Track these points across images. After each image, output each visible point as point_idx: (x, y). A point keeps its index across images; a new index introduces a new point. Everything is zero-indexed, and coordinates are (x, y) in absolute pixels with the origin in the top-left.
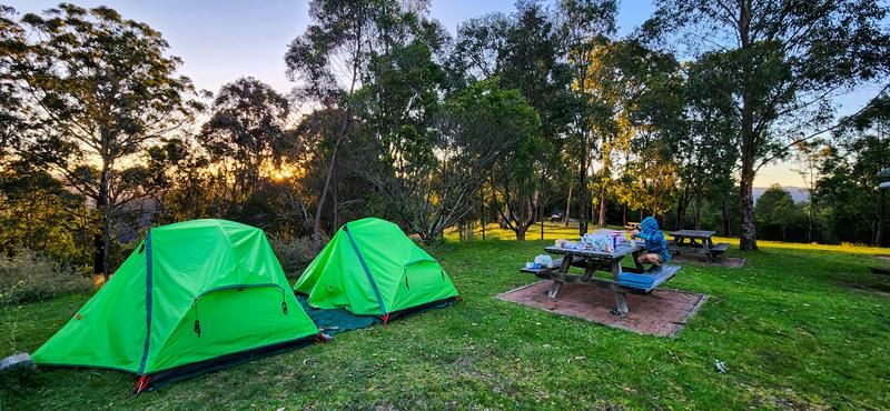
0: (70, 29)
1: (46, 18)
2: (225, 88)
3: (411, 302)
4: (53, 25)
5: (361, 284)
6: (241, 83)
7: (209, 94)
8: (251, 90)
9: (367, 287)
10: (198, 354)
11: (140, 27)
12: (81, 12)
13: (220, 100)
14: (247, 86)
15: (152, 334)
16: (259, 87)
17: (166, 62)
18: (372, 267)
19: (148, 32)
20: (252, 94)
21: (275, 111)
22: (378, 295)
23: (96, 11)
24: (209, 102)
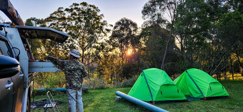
0: (75, 11)
1: (70, 8)
2: (117, 23)
3: (213, 95)
4: (71, 10)
5: (195, 89)
6: (121, 20)
7: (112, 26)
8: (125, 22)
9: (197, 90)
10: (162, 99)
11: (92, 6)
12: (78, 5)
13: (115, 27)
14: (123, 21)
15: (152, 93)
16: (127, 21)
17: (99, 16)
18: (197, 83)
19: (95, 7)
20: (125, 24)
21: (132, 29)
22: (201, 92)
23: (81, 4)
24: (112, 28)
